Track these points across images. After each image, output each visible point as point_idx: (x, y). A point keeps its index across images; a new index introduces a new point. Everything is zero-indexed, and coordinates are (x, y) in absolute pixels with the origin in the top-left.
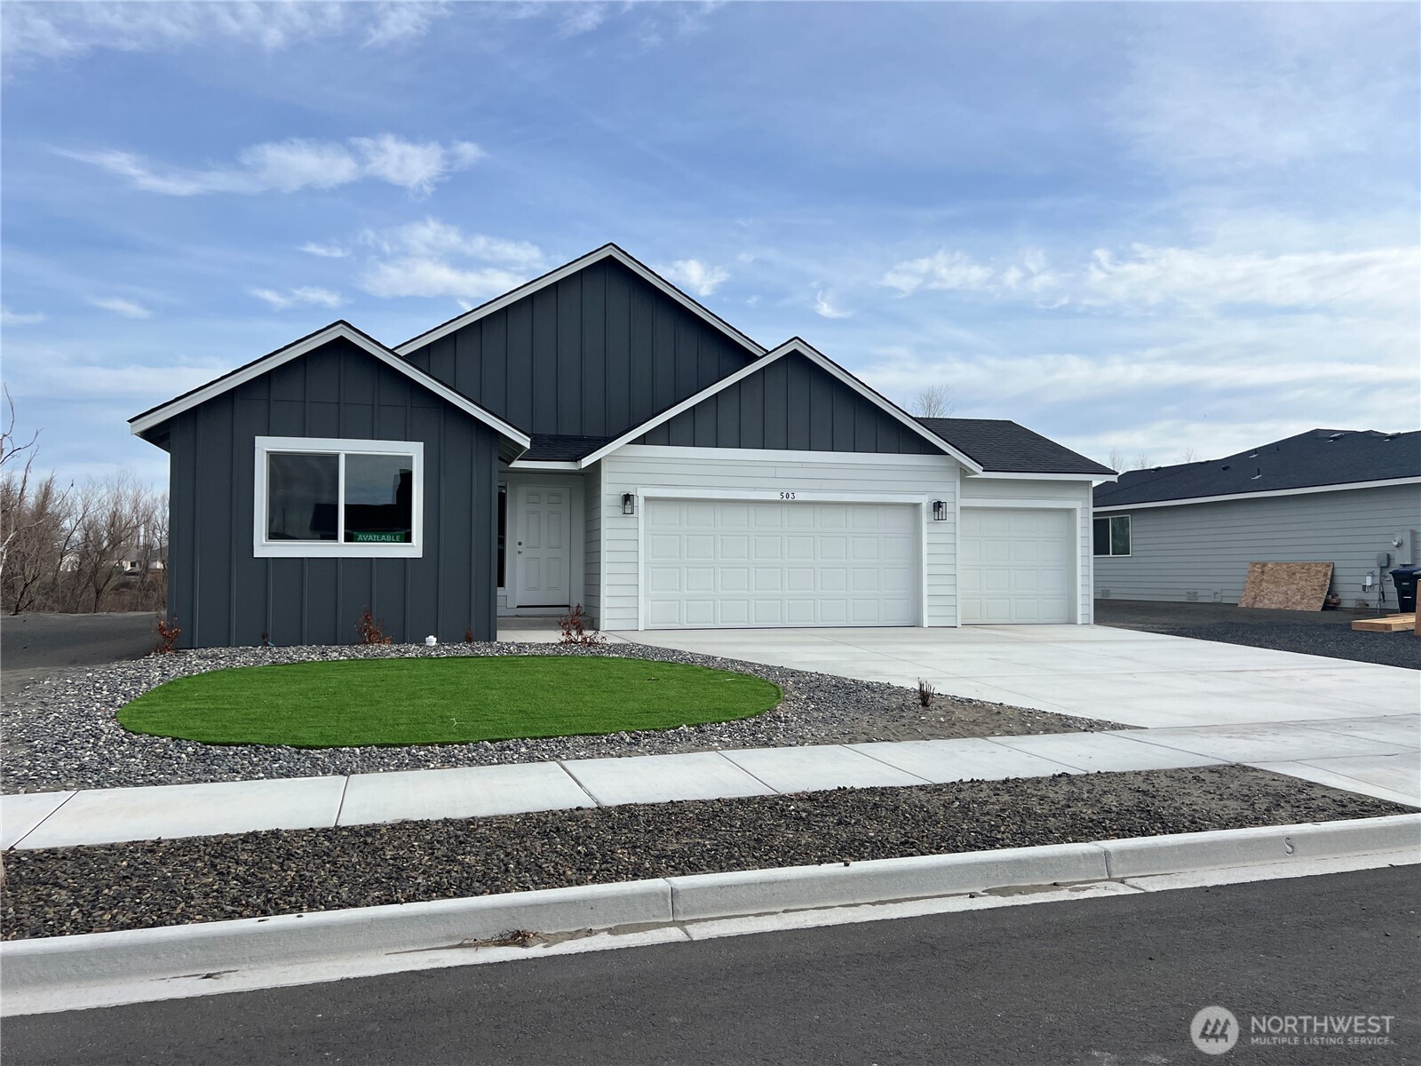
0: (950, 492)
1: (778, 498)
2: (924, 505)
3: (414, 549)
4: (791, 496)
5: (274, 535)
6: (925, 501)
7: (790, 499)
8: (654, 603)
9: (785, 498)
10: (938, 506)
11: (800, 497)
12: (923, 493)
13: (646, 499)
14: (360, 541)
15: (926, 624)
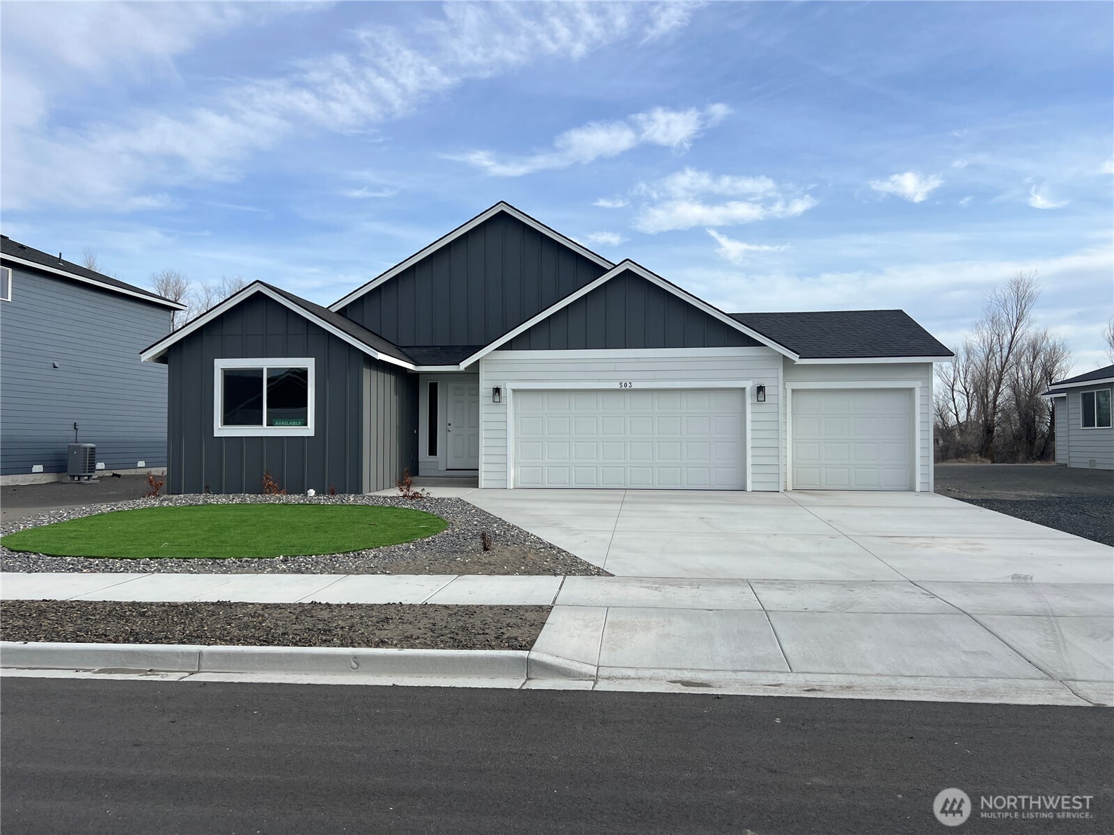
0: (773, 378)
1: (618, 386)
2: (748, 389)
3: (309, 430)
4: (629, 385)
5: (227, 422)
6: (749, 386)
7: (628, 387)
8: (522, 468)
9: (623, 387)
10: (761, 389)
11: (636, 385)
12: (747, 379)
13: (514, 391)
14: (277, 426)
15: (749, 488)
